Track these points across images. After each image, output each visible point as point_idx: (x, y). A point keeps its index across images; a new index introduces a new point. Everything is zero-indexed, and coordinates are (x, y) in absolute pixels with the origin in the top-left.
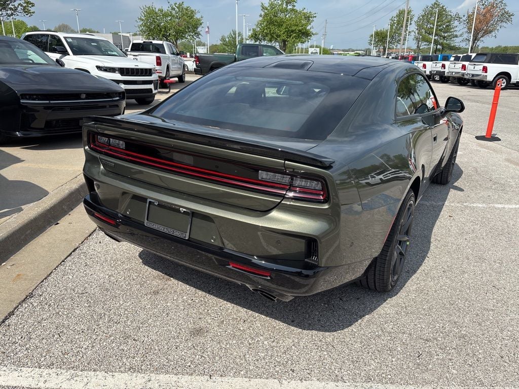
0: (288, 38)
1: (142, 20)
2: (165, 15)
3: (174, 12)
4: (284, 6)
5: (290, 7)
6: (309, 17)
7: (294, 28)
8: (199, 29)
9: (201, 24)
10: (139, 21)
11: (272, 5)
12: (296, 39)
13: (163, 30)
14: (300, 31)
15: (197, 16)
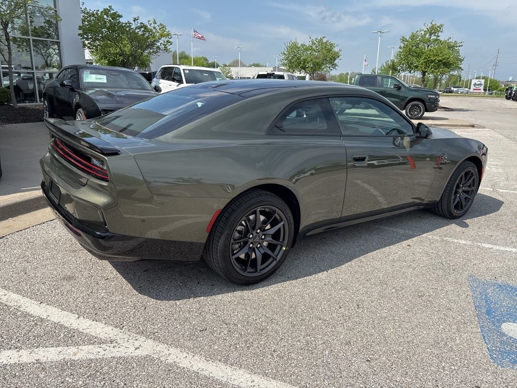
0: (426, 68)
1: (285, 54)
2: (307, 49)
3: (314, 47)
4: (427, 36)
5: (433, 37)
6: (453, 46)
7: (433, 58)
8: (336, 62)
9: (339, 57)
10: (281, 55)
11: (413, 37)
12: (435, 69)
13: (302, 63)
14: (439, 61)
15: (336, 49)
